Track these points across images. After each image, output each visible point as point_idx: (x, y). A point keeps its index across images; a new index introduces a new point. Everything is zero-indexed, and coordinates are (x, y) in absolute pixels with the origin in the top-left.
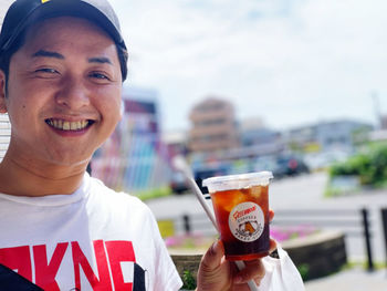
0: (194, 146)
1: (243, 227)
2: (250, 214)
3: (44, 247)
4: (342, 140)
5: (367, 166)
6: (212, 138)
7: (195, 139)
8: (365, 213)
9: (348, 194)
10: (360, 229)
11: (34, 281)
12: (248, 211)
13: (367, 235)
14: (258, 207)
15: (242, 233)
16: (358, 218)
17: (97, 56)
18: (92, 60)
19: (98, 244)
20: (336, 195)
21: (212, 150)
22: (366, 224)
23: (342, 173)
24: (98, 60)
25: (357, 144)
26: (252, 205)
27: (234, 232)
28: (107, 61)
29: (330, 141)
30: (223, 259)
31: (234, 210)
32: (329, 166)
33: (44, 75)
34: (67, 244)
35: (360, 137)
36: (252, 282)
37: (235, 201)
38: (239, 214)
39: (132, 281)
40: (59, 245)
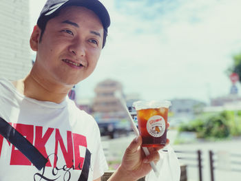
0: (96, 108)
1: (154, 129)
2: (159, 122)
3: (41, 127)
4: (187, 111)
5: (201, 126)
6: (107, 104)
7: (96, 104)
8: (199, 153)
9: (189, 143)
10: (196, 163)
11: (34, 145)
12: (157, 120)
13: (200, 167)
14: (163, 119)
15: (153, 132)
16: (196, 156)
17: (95, 31)
18: (92, 32)
19: (69, 133)
20: (181, 143)
21: (107, 112)
22: (200, 160)
23: (187, 130)
24: (95, 33)
25: (196, 114)
26: (160, 117)
27: (149, 131)
28: (99, 35)
29: (179, 111)
30: (139, 148)
31: (150, 119)
32: (178, 126)
33: (66, 34)
34: (53, 129)
35: (198, 110)
36: (152, 163)
37: (151, 114)
38: (153, 121)
39: (84, 157)
40: (49, 128)
